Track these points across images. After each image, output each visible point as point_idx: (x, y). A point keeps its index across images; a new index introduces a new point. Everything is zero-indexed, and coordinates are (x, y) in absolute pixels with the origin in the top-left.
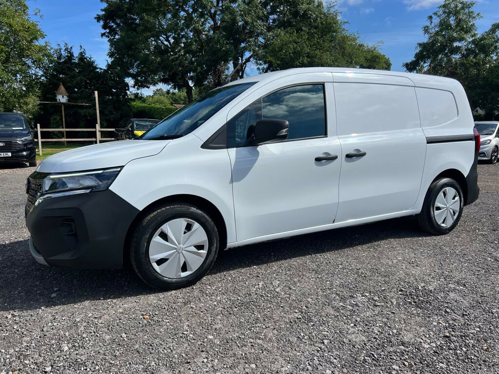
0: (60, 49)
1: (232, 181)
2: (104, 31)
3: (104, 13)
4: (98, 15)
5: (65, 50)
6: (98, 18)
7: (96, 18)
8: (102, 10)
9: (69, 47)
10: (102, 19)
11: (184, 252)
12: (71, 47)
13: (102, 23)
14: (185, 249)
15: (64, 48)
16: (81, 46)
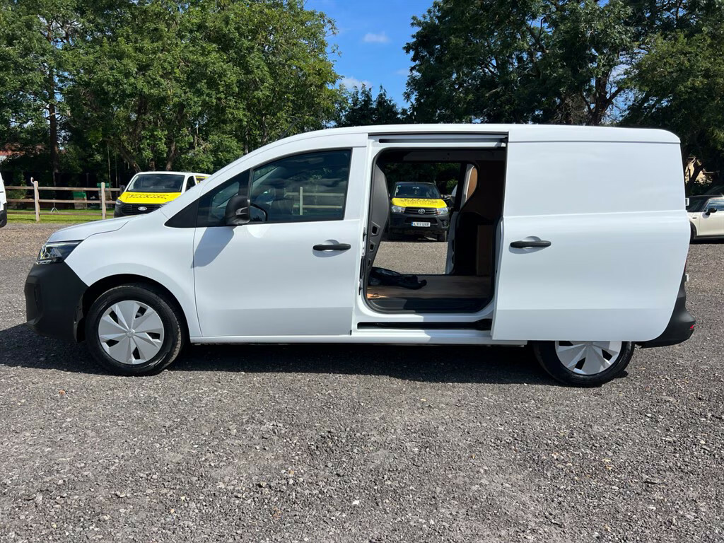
0: (357, 93)
1: (193, 266)
2: (413, 64)
3: (415, 40)
4: (407, 44)
5: (363, 93)
6: (408, 49)
7: (404, 48)
8: (413, 37)
9: (368, 89)
10: (412, 48)
11: (134, 337)
12: (370, 89)
13: (412, 53)
14: (136, 334)
15: (361, 91)
16: (381, 87)
